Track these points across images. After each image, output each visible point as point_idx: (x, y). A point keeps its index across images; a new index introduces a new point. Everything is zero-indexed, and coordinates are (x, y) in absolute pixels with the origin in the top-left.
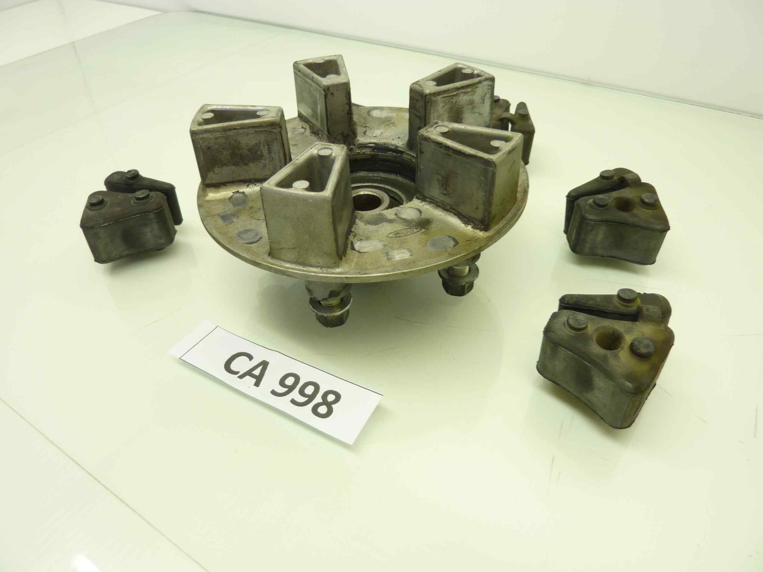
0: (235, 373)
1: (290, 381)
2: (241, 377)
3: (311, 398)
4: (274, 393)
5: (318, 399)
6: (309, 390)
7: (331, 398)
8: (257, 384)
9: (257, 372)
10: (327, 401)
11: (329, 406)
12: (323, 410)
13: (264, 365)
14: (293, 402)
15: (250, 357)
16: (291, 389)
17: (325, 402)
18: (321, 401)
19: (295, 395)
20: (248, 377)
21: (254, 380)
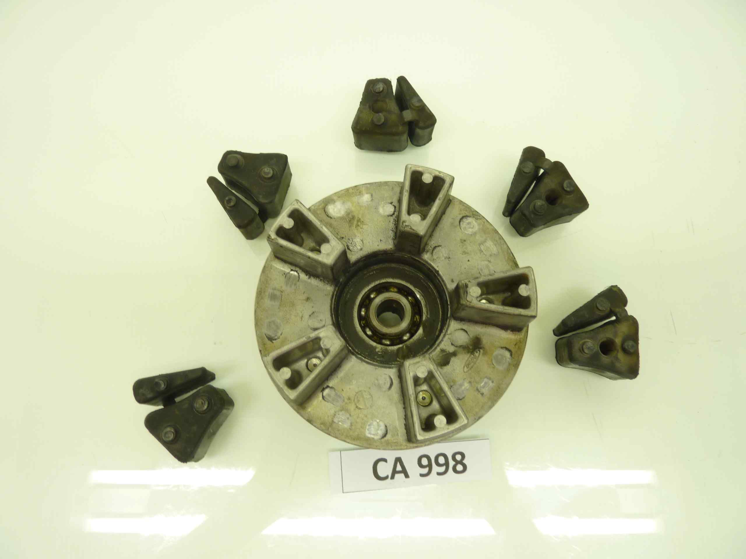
0: (386, 478)
1: (425, 462)
2: (393, 477)
3: (447, 464)
4: (422, 475)
5: (452, 463)
6: (442, 460)
7: (459, 457)
8: (407, 476)
9: (399, 468)
10: (458, 460)
11: (461, 462)
12: (460, 468)
13: (398, 460)
14: (439, 474)
15: (385, 460)
16: (430, 466)
17: (457, 462)
18: (454, 463)
19: (436, 469)
20: (397, 476)
21: (402, 475)
